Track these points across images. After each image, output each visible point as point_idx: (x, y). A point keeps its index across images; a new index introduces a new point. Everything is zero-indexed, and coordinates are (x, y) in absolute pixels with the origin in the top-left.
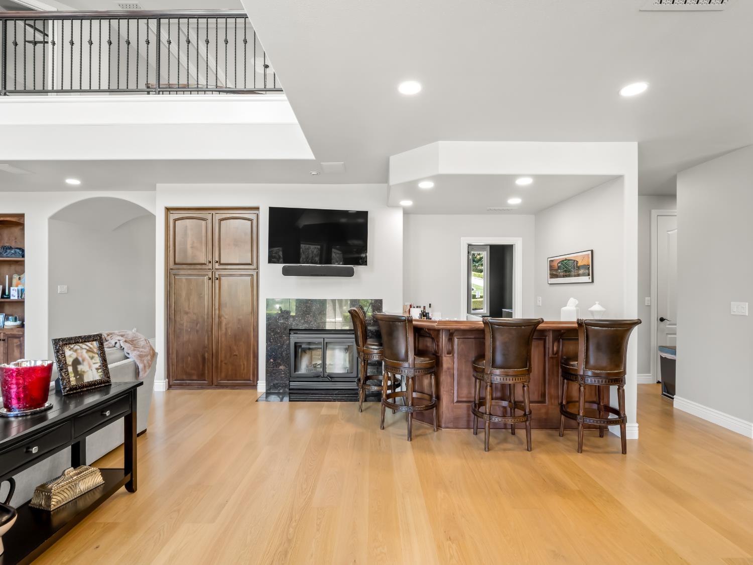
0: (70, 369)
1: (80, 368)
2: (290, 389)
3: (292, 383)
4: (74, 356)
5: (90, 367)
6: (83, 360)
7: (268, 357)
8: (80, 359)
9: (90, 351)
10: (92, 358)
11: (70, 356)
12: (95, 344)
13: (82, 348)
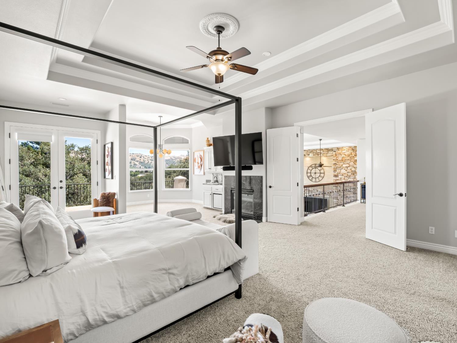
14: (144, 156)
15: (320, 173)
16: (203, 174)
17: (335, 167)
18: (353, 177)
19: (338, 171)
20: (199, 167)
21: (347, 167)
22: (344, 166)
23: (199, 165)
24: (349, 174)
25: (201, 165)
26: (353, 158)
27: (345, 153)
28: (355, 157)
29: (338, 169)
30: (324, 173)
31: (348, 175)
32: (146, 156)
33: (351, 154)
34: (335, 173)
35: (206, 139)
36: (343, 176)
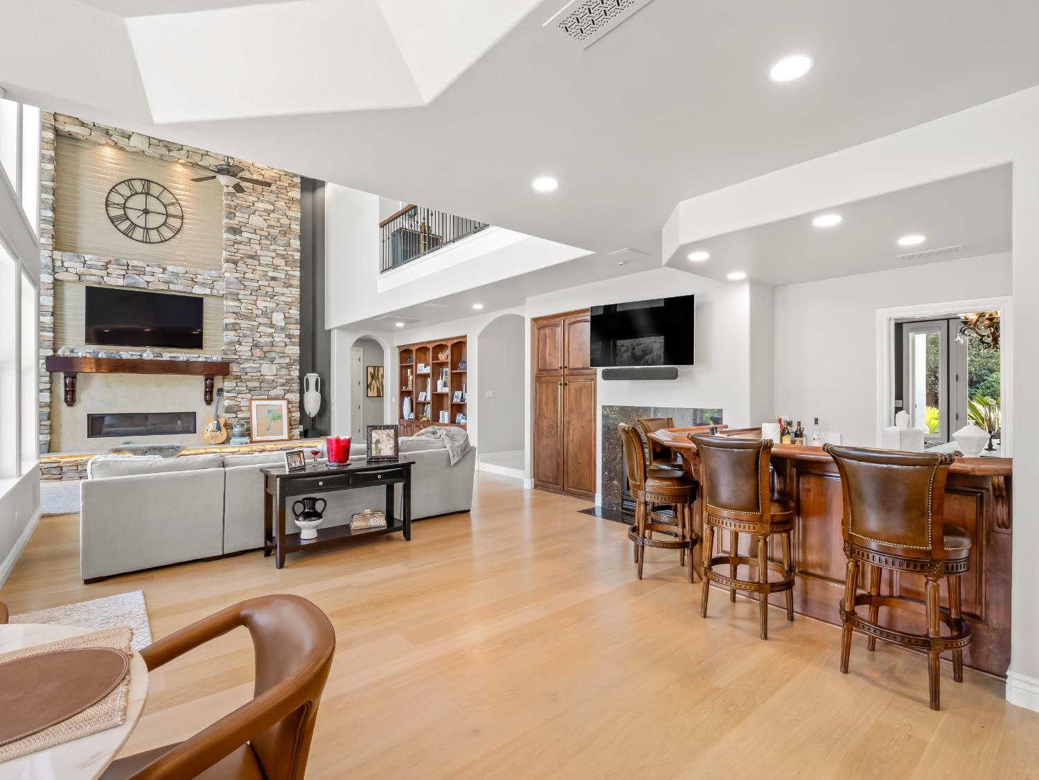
0: (373, 446)
1: (380, 446)
2: (623, 509)
3: (625, 503)
4: (378, 437)
5: (386, 446)
6: (383, 441)
7: (604, 468)
8: (381, 440)
9: (388, 435)
10: (389, 440)
11: (375, 437)
12: (392, 431)
13: (383, 433)
15: (167, 215)
17: (232, 203)
18: (284, 242)
19: (240, 217)
21: (268, 212)
22: (260, 206)
24: (275, 232)
26: (285, 191)
27: (263, 172)
28: (288, 189)
29: (242, 211)
30: (182, 218)
31: (269, 234)
33: (278, 179)
34: (231, 222)
36: (255, 233)
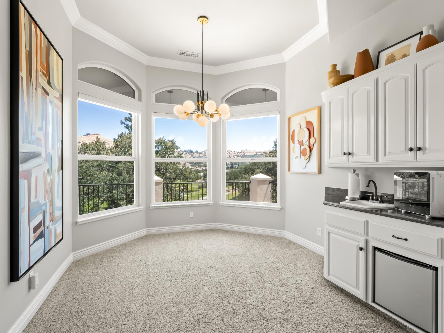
14: (230, 151)
16: (315, 170)
20: (303, 153)
23: (303, 147)
25: (310, 148)
32: (232, 152)
35: (330, 69)
